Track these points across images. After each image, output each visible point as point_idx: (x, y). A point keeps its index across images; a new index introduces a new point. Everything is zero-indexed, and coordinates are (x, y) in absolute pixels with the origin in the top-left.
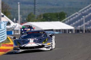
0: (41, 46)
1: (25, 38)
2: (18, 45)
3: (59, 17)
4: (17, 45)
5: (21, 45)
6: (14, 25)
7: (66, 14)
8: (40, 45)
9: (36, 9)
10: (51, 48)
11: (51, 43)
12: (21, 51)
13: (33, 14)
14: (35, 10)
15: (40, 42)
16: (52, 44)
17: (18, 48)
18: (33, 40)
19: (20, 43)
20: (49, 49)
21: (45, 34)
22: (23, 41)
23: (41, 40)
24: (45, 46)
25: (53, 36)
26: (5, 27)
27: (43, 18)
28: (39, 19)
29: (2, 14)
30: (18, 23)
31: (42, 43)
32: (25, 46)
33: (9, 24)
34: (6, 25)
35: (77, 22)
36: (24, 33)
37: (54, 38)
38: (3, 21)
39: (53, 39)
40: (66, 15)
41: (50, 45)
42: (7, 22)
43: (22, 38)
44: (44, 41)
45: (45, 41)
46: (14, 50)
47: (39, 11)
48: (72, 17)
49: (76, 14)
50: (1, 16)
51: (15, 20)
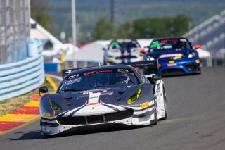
0: (123, 111)
1: (74, 90)
2: (54, 112)
3: (172, 29)
4: (51, 113)
5: (61, 111)
6: (61, 50)
7: (191, 20)
8: (121, 108)
9: (116, 10)
10: (152, 117)
11: (152, 103)
12: (63, 128)
13: (108, 20)
14: (112, 12)
15: (119, 100)
16: (155, 105)
17: (54, 119)
18: (99, 94)
19: (59, 106)
20: (148, 122)
21: (135, 76)
22: (69, 99)
23: (121, 93)
24: (135, 113)
25: (158, 82)
26: (39, 53)
27: (135, 32)
28: (124, 32)
29: (32, 21)
30: (72, 44)
31: (127, 104)
32: (76, 114)
33: (49, 45)
34: (42, 48)
35: (216, 40)
36: (72, 74)
37: (161, 86)
38: (36, 39)
39: (159, 89)
40: (190, 24)
41: (151, 109)
42: (45, 42)
43: (66, 91)
44: (131, 98)
45: (133, 97)
46: (43, 127)
47: (123, 14)
48: (204, 28)
49: (215, 21)
50: (30, 26)
51: (63, 35)
